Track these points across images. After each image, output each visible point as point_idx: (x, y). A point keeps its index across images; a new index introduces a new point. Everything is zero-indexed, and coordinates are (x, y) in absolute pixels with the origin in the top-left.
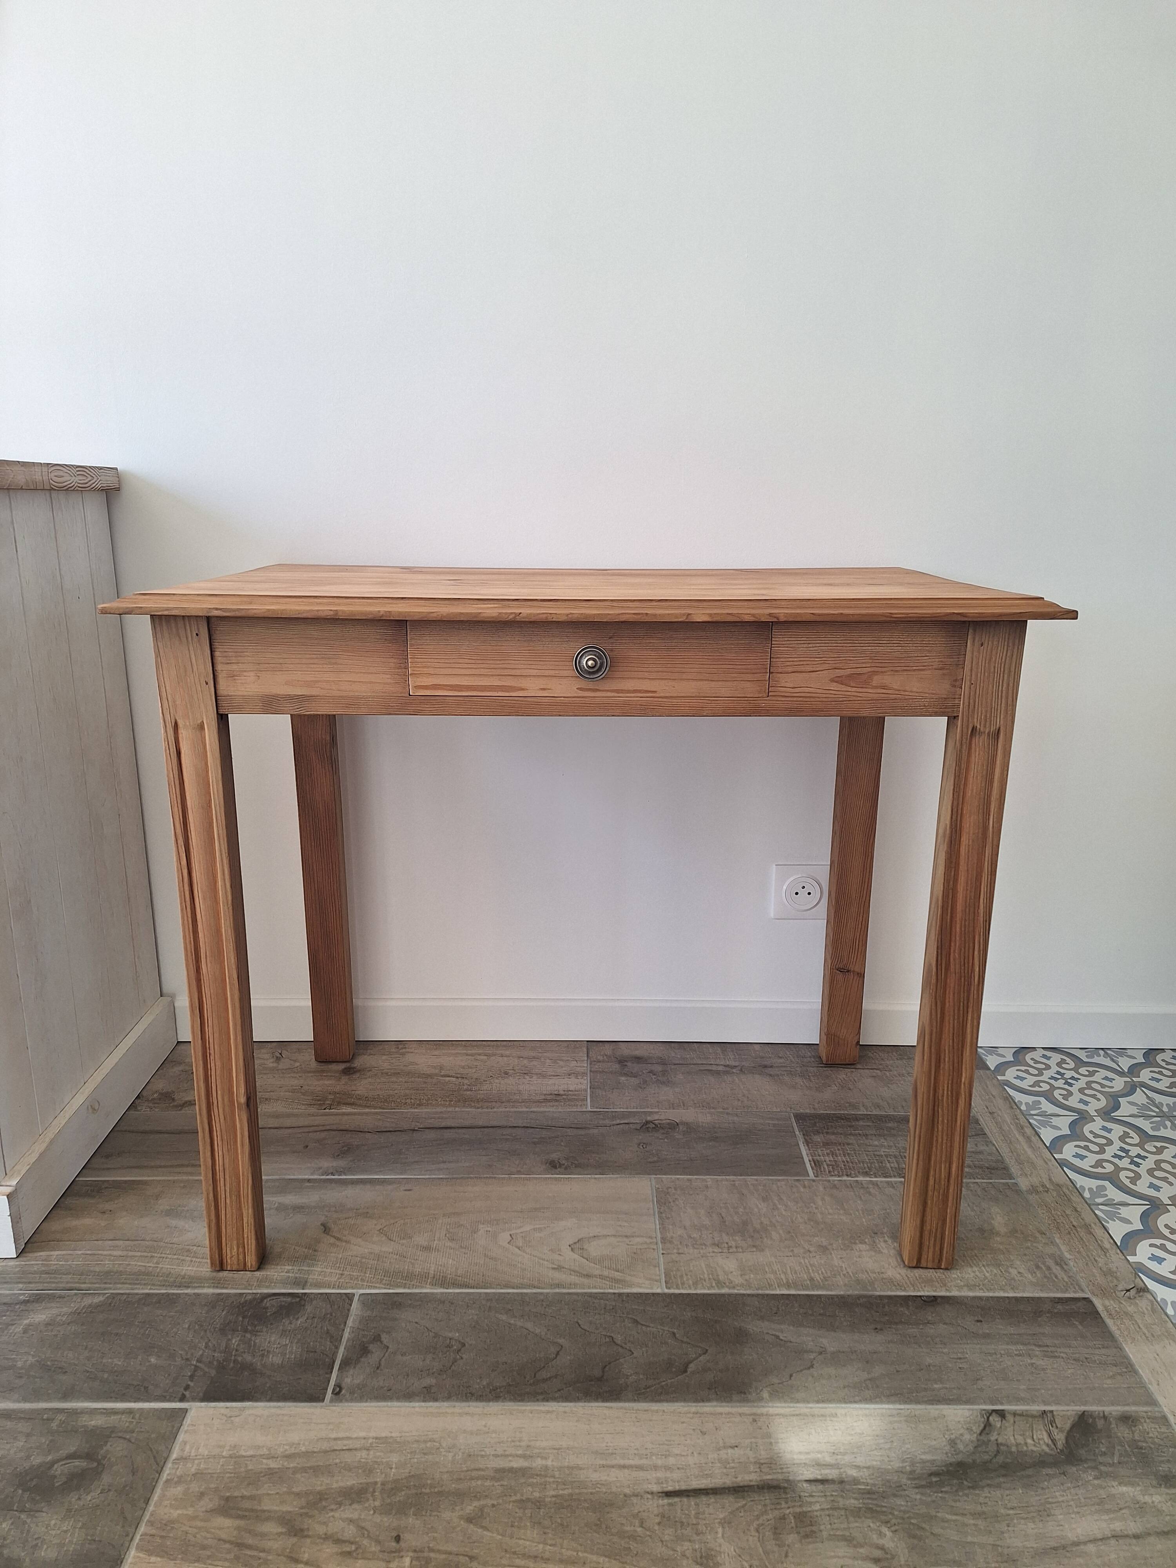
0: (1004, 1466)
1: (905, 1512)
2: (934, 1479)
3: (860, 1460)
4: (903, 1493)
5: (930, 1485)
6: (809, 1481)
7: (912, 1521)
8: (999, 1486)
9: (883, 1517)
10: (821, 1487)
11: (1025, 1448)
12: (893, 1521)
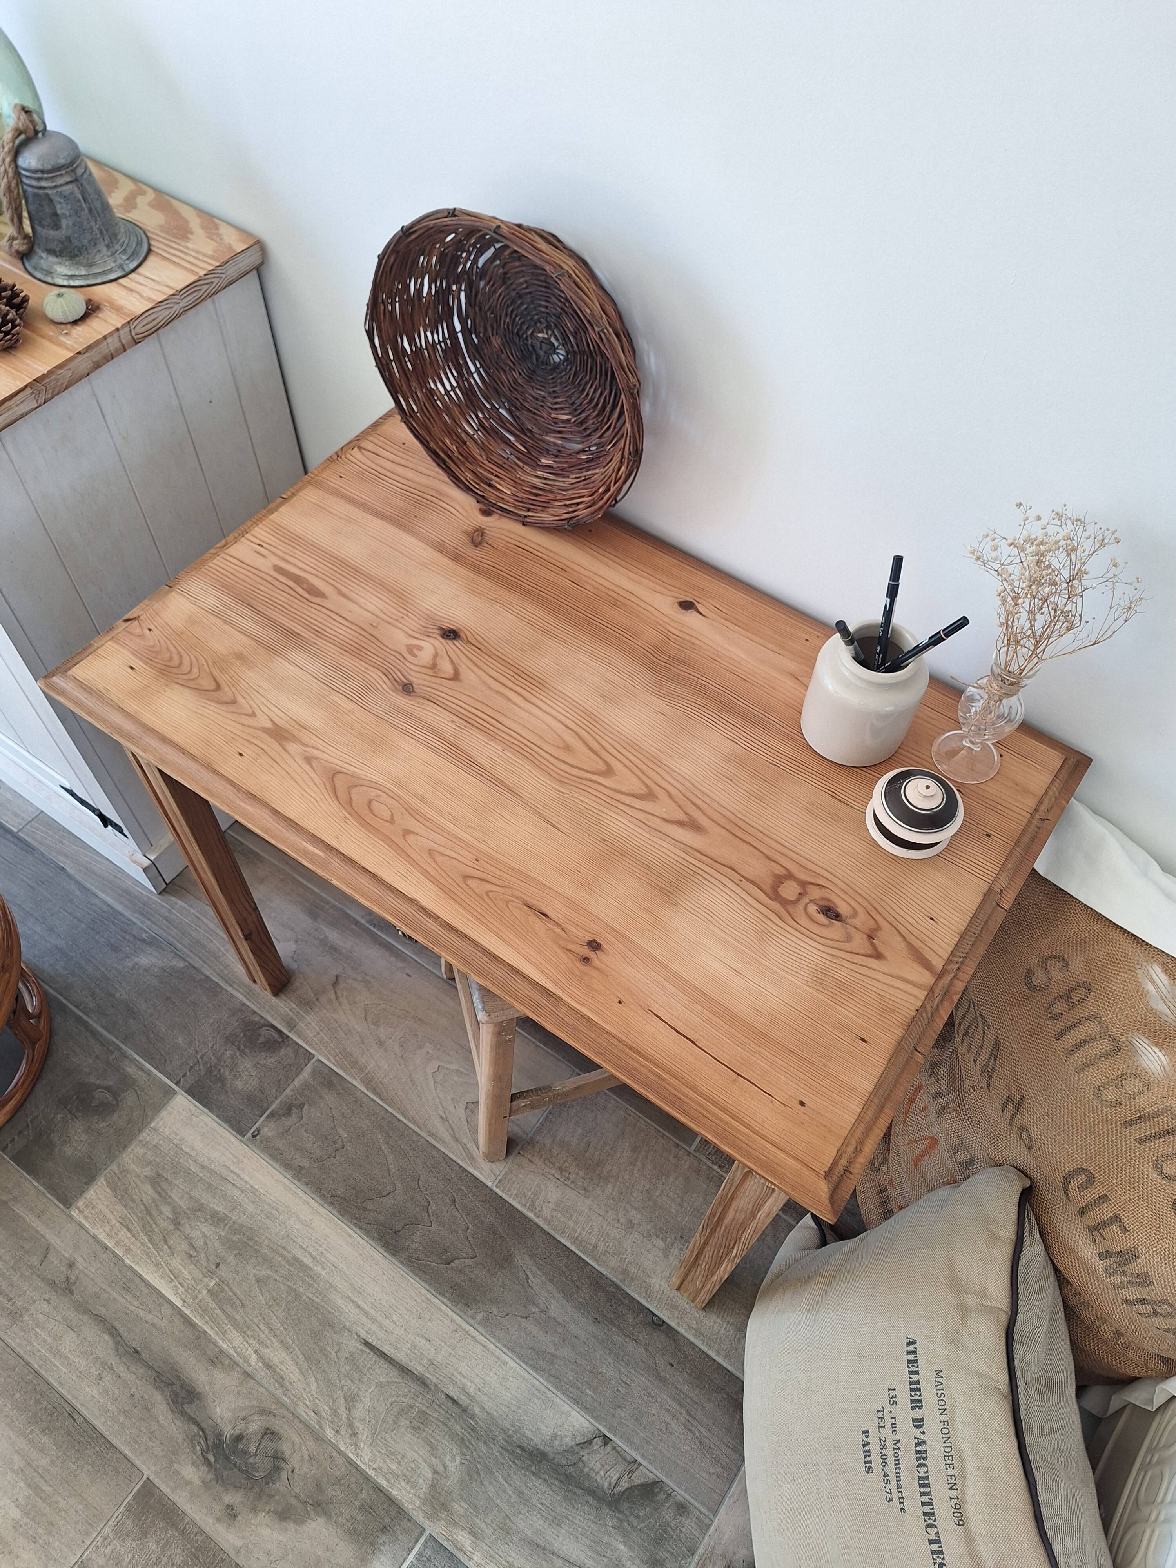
0: (568, 1476)
1: (480, 1457)
2: (518, 1451)
3: (489, 1405)
4: (491, 1445)
5: (512, 1453)
6: (447, 1396)
7: (478, 1466)
8: (550, 1485)
9: (465, 1451)
10: (450, 1404)
11: (594, 1475)
12: (468, 1457)
